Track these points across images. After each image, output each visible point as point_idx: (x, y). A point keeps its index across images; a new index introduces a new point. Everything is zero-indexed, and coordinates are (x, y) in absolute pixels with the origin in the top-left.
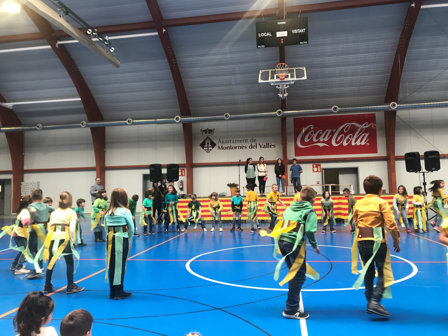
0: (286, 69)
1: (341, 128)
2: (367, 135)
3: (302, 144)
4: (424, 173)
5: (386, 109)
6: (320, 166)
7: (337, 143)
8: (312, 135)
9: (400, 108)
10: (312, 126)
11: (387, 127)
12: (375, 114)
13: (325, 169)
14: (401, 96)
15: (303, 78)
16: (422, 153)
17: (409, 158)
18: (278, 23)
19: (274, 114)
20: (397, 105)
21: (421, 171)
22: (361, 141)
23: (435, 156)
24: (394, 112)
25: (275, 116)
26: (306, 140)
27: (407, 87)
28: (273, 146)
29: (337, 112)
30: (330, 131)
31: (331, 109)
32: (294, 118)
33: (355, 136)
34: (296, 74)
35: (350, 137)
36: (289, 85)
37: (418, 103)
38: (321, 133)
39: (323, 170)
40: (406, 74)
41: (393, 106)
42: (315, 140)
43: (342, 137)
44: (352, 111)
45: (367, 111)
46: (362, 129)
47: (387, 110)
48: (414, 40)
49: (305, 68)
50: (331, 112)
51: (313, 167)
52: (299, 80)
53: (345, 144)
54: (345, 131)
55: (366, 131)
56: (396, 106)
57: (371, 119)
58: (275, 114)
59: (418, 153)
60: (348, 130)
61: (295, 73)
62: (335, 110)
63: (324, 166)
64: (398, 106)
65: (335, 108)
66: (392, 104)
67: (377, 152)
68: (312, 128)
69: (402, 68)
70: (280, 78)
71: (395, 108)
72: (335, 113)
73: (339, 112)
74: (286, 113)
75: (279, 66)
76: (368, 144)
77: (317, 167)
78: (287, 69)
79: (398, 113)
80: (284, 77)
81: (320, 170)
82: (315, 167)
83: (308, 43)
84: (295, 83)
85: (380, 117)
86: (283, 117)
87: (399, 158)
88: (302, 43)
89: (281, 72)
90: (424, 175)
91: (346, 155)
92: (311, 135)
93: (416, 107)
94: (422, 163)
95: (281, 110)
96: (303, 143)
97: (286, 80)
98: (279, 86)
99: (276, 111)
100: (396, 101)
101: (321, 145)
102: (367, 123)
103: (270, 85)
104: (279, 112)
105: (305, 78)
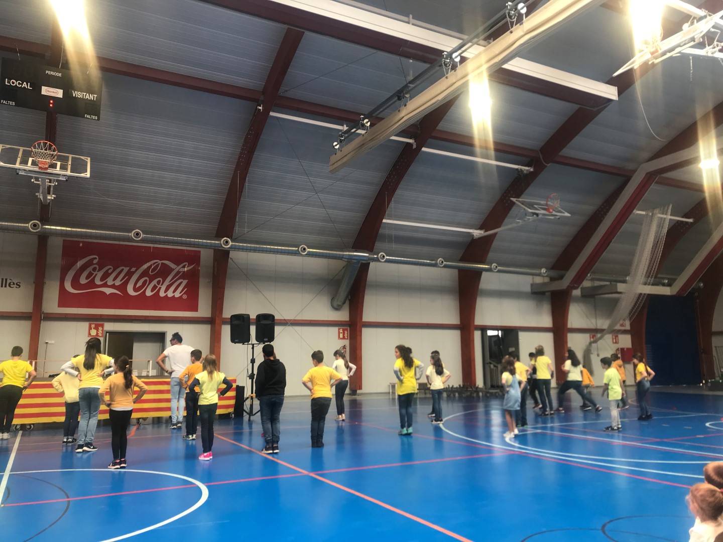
0: (52, 153)
1: (145, 266)
2: (185, 282)
3: (73, 286)
4: (253, 345)
5: (215, 246)
6: (103, 327)
7: (135, 290)
8: (95, 273)
9: (235, 248)
10: (96, 258)
11: (216, 273)
12: (200, 251)
13: (111, 333)
14: (237, 230)
15: (82, 175)
16: (253, 316)
17: (235, 322)
18: (47, 72)
19: (24, 226)
20: (231, 243)
21: (250, 343)
22: (174, 292)
23: (270, 322)
24: (226, 253)
25: (25, 231)
26: (83, 281)
27: (246, 219)
28: (15, 285)
29: (140, 240)
30: (126, 269)
31: (130, 234)
32: (64, 240)
33: (167, 283)
34: (72, 164)
35: (158, 282)
36: (57, 181)
37: (260, 244)
38: (110, 271)
39: (108, 334)
40: (247, 201)
41: (225, 243)
42: (98, 282)
43: (146, 281)
44: (164, 242)
45: (187, 245)
46: (178, 272)
47: (217, 248)
48: (261, 156)
49: (89, 159)
50: (130, 239)
51: (90, 328)
52: (77, 177)
53: (149, 293)
54: (151, 272)
55: (184, 276)
56: (230, 245)
57: (194, 258)
58: (26, 226)
59: (248, 315)
60: (156, 272)
61: (70, 163)
62: (136, 236)
63: (110, 327)
64: (232, 245)
65: (137, 234)
66: (224, 240)
67: (196, 310)
68: (95, 262)
69: (241, 191)
70: (40, 166)
71: (228, 246)
72: (137, 241)
73: (143, 241)
74: (48, 228)
75: (39, 144)
76: (185, 297)
77: (96, 328)
78: (55, 153)
79: (232, 254)
80: (47, 166)
81: (102, 334)
82: (94, 328)
83: (99, 119)
84: (66, 180)
85: (206, 256)
86: (41, 235)
87: (225, 322)
88: (88, 116)
89: (44, 156)
90: (253, 348)
91: (149, 311)
92: (93, 272)
93: (256, 250)
94: (253, 330)
95: (40, 221)
96: (75, 283)
97: (50, 171)
98: (37, 179)
99: (28, 223)
100: (231, 237)
101: (108, 291)
102: (187, 263)
103: (18, 174)
104: (35, 225)
105: (88, 174)
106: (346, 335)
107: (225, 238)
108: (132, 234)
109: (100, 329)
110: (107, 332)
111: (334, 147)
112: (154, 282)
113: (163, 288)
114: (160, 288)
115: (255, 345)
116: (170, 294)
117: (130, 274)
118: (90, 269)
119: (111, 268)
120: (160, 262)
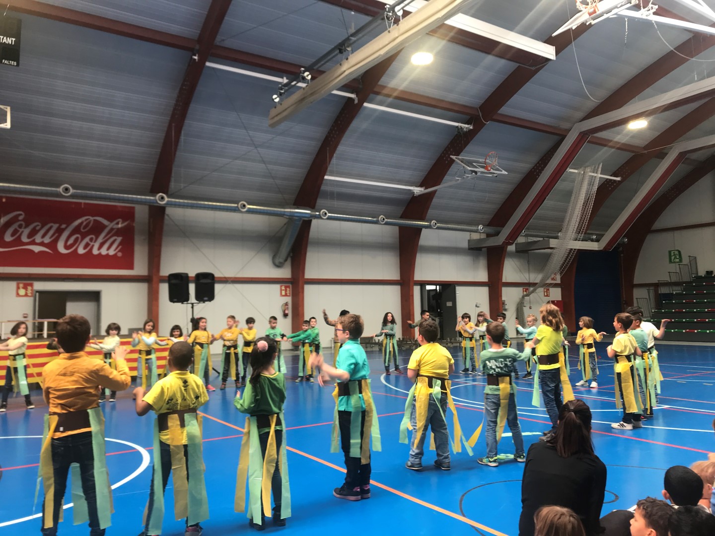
1: (76, 223)
2: (119, 239)
5: (150, 203)
6: (32, 286)
7: (66, 247)
8: (21, 230)
9: (171, 205)
10: (21, 215)
11: (151, 230)
12: (133, 208)
13: (42, 293)
14: (173, 185)
15: (3, 126)
16: (192, 275)
17: (174, 281)
20: (166, 199)
21: (189, 302)
22: (108, 249)
23: (209, 281)
24: (162, 209)
26: (8, 238)
27: (182, 174)
29: (70, 196)
30: (56, 226)
31: (58, 189)
33: (100, 240)
35: (91, 240)
37: (197, 199)
38: (38, 228)
39: (37, 294)
40: (181, 155)
41: (161, 199)
42: (25, 239)
43: (77, 238)
44: (96, 198)
45: (120, 202)
46: (112, 229)
47: (153, 204)
48: (195, 108)
49: (9, 108)
50: (58, 195)
51: (18, 288)
53: (81, 251)
54: (83, 229)
55: (118, 232)
56: (166, 201)
57: (128, 214)
59: (187, 274)
60: (88, 229)
62: (65, 192)
63: (39, 286)
64: (168, 201)
65: (67, 189)
66: (160, 196)
68: (21, 218)
71: (164, 202)
72: (66, 197)
73: (72, 196)
76: (120, 254)
77: (25, 288)
79: (169, 211)
81: (32, 293)
82: (22, 288)
83: (18, 65)
85: (141, 213)
87: (162, 280)
88: (6, 62)
90: (192, 307)
91: (82, 269)
92: (19, 229)
94: (192, 288)
100: (166, 193)
101: (37, 249)
102: (121, 220)
105: (8, 125)
106: (288, 292)
107: (161, 194)
108: (60, 189)
109: (29, 288)
110: (37, 292)
111: (273, 100)
112: (87, 240)
113: (96, 245)
114: (93, 246)
115: (194, 305)
116: (104, 251)
117: (60, 232)
118: (15, 226)
119: (38, 225)
120: (92, 218)
